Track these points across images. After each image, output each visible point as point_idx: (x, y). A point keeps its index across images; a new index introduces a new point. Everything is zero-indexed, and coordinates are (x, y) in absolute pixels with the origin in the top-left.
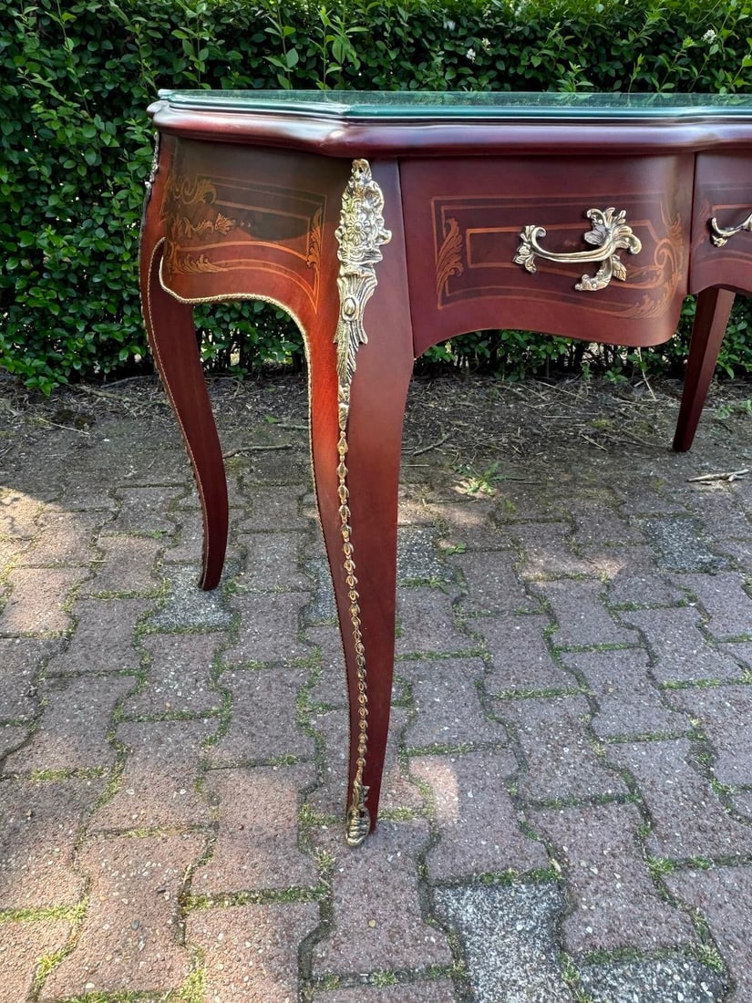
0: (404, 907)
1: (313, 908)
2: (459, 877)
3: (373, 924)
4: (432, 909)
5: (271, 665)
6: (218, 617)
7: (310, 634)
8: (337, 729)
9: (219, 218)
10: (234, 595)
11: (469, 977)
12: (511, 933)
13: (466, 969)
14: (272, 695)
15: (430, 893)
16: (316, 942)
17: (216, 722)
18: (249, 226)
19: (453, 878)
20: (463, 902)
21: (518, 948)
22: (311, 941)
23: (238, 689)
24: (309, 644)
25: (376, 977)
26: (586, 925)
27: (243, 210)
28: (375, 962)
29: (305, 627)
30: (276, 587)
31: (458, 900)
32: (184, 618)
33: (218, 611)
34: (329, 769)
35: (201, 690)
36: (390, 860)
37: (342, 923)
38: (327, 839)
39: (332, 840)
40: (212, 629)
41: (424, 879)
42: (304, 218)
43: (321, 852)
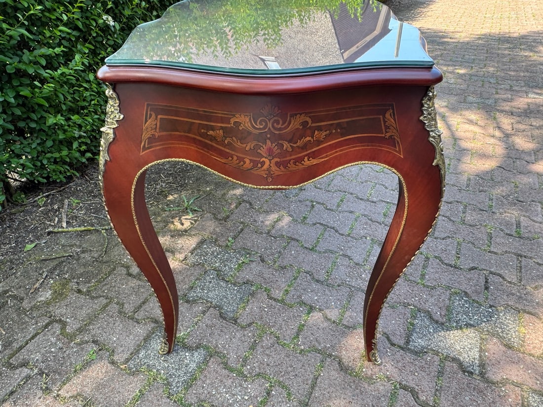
0: (412, 361)
1: (401, 392)
2: (406, 337)
3: (416, 374)
4: (416, 352)
5: (253, 347)
6: (198, 356)
7: (243, 321)
8: (311, 340)
9: (316, 133)
10: (186, 340)
11: (446, 355)
12: (433, 334)
13: (443, 354)
14: (274, 356)
15: (409, 349)
16: (418, 397)
17: (277, 388)
18: (339, 130)
19: (405, 339)
20: (416, 341)
21: (439, 336)
22: (417, 399)
23: (260, 369)
24: (249, 325)
25: (439, 384)
26: (437, 313)
27: (333, 124)
28: (433, 381)
29: (236, 322)
30: (196, 320)
31: (415, 342)
32: (185, 373)
33: (193, 354)
34: (333, 354)
35: (250, 386)
36: (390, 355)
37: (412, 384)
38: (370, 372)
39: (372, 370)
40: (206, 362)
41: (402, 349)
42: (379, 116)
43: (376, 377)
